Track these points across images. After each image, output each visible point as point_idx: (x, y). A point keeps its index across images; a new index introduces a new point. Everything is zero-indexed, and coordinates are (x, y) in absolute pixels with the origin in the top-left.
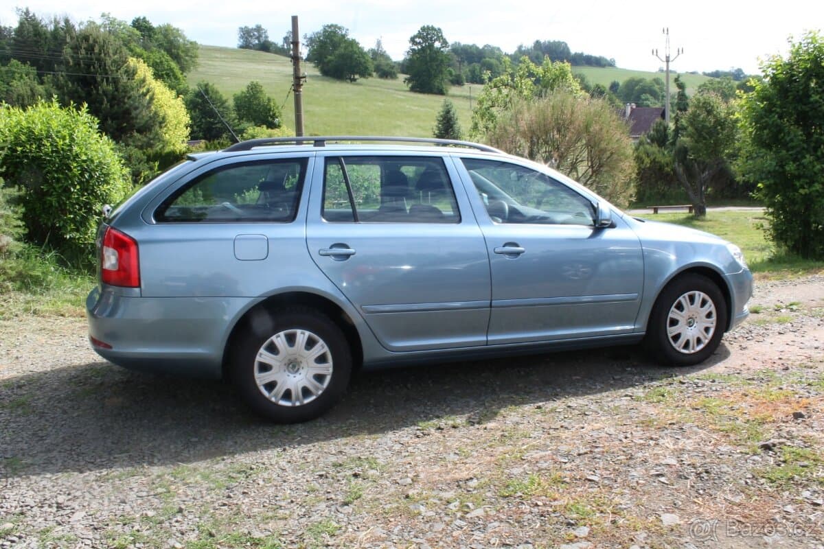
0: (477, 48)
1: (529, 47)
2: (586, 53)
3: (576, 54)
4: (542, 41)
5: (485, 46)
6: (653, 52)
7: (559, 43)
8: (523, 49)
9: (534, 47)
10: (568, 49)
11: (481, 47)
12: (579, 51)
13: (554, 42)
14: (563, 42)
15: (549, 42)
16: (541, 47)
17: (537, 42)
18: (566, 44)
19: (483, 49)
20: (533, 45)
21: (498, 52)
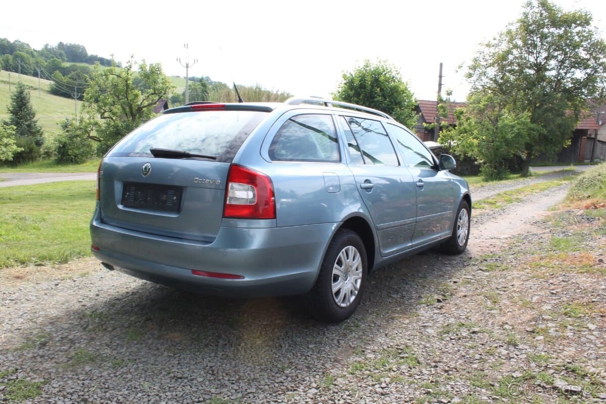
0: (8, 42)
1: (54, 47)
2: (100, 56)
3: (92, 55)
4: (65, 43)
5: (16, 41)
6: (177, 60)
7: (78, 47)
8: (49, 47)
9: (58, 47)
10: (86, 51)
11: (12, 41)
12: (95, 54)
13: (75, 45)
14: (82, 46)
15: (70, 44)
16: (64, 48)
17: (61, 43)
18: (84, 48)
19: (14, 43)
20: (57, 45)
21: (27, 47)
